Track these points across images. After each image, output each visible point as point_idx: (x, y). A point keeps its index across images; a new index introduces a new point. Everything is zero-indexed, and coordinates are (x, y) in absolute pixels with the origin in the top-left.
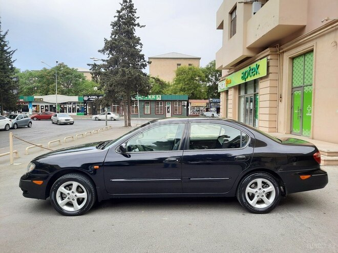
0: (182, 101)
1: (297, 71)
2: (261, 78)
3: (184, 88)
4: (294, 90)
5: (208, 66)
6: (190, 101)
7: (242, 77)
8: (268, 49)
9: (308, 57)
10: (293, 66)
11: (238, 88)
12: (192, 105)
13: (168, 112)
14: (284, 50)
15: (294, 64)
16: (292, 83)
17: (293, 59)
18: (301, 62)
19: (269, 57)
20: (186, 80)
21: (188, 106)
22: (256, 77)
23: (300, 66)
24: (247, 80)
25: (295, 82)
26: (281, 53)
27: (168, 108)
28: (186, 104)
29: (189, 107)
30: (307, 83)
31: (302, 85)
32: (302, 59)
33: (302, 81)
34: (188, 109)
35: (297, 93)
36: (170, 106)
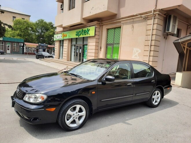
0: (19, 43)
1: (110, 36)
2: (90, 37)
3: (21, 34)
4: (108, 45)
5: (37, 22)
6: (25, 43)
7: (76, 34)
8: (96, 22)
9: (117, 30)
10: (108, 33)
11: (71, 40)
12: (26, 46)
13: (8, 49)
14: (104, 24)
15: (108, 32)
16: (107, 41)
17: (108, 29)
18: (112, 32)
19: (96, 26)
20: (22, 29)
21: (23, 46)
22: (87, 36)
23: (112, 34)
24: (80, 37)
25: (108, 41)
26: (102, 25)
27: (9, 46)
28: (22, 45)
29: (25, 48)
30: (115, 42)
31: (113, 43)
32: (113, 30)
33: (113, 41)
34: (23, 49)
35: (109, 47)
36: (10, 45)
